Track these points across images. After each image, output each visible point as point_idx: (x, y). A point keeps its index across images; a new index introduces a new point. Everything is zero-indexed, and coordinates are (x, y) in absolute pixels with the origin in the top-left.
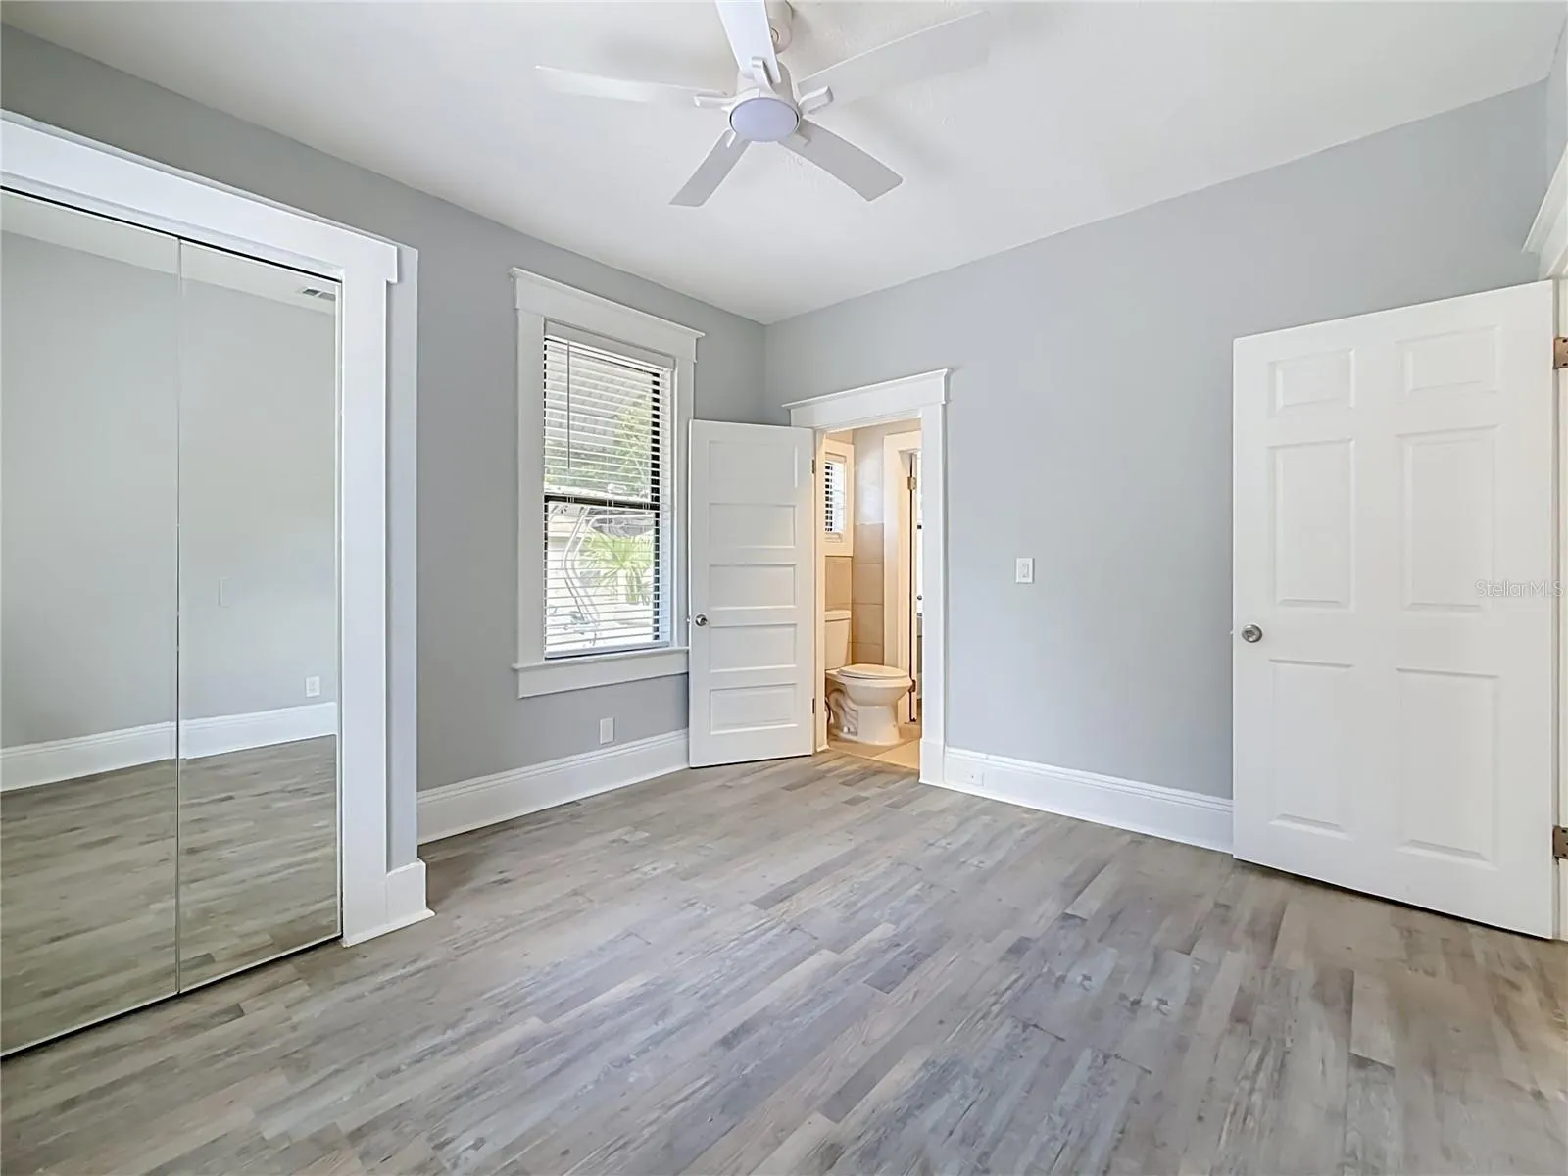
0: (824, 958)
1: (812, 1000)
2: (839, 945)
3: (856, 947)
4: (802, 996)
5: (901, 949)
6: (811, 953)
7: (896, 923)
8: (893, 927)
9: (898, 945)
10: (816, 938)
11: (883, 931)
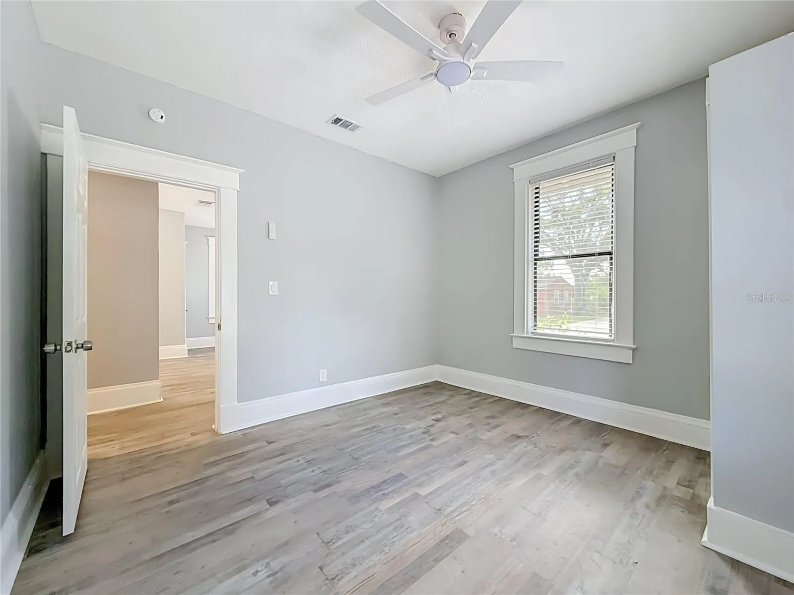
0: (423, 491)
1: (433, 472)
2: (416, 496)
3: (407, 495)
4: (437, 474)
5: (383, 492)
6: (431, 494)
7: (377, 509)
8: (379, 507)
9: (383, 494)
10: (426, 502)
11: (386, 505)
